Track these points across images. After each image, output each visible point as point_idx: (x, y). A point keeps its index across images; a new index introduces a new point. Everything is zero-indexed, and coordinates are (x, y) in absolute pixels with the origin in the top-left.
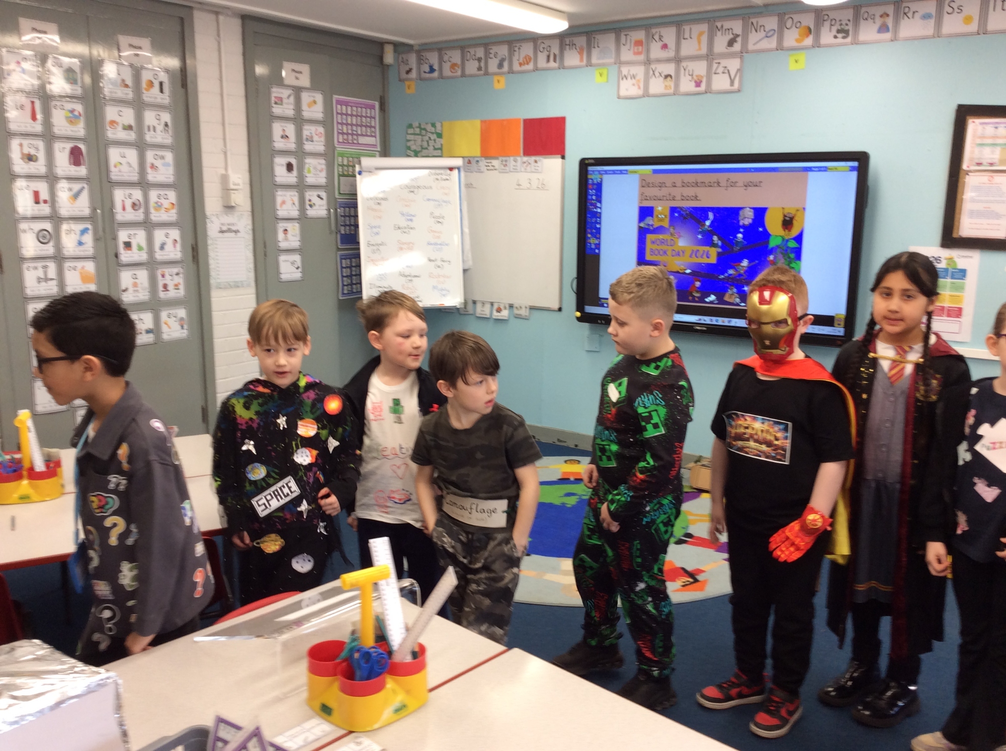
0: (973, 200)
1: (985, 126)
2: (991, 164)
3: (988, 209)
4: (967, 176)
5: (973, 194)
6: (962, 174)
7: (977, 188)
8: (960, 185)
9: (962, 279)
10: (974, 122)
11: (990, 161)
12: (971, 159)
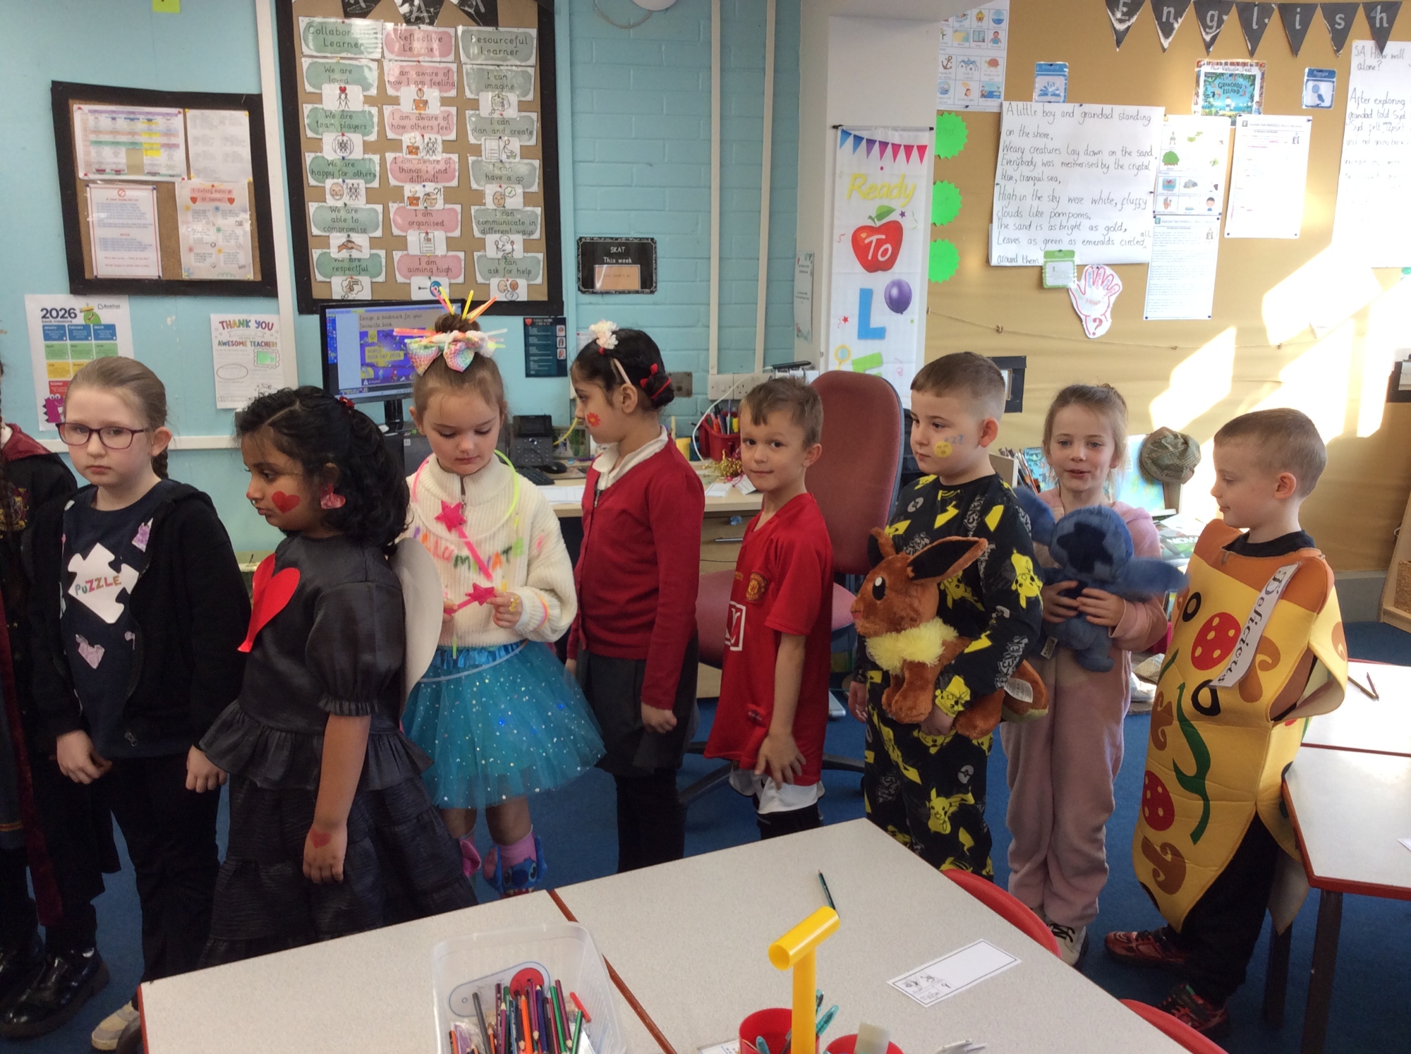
0: (103, 224)
1: (97, 115)
2: (118, 172)
3: (128, 237)
4: (88, 189)
5: (103, 215)
6: (79, 187)
7: (104, 207)
8: (80, 200)
9: (112, 339)
10: (80, 108)
11: (114, 167)
12: (88, 164)
